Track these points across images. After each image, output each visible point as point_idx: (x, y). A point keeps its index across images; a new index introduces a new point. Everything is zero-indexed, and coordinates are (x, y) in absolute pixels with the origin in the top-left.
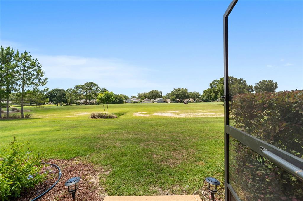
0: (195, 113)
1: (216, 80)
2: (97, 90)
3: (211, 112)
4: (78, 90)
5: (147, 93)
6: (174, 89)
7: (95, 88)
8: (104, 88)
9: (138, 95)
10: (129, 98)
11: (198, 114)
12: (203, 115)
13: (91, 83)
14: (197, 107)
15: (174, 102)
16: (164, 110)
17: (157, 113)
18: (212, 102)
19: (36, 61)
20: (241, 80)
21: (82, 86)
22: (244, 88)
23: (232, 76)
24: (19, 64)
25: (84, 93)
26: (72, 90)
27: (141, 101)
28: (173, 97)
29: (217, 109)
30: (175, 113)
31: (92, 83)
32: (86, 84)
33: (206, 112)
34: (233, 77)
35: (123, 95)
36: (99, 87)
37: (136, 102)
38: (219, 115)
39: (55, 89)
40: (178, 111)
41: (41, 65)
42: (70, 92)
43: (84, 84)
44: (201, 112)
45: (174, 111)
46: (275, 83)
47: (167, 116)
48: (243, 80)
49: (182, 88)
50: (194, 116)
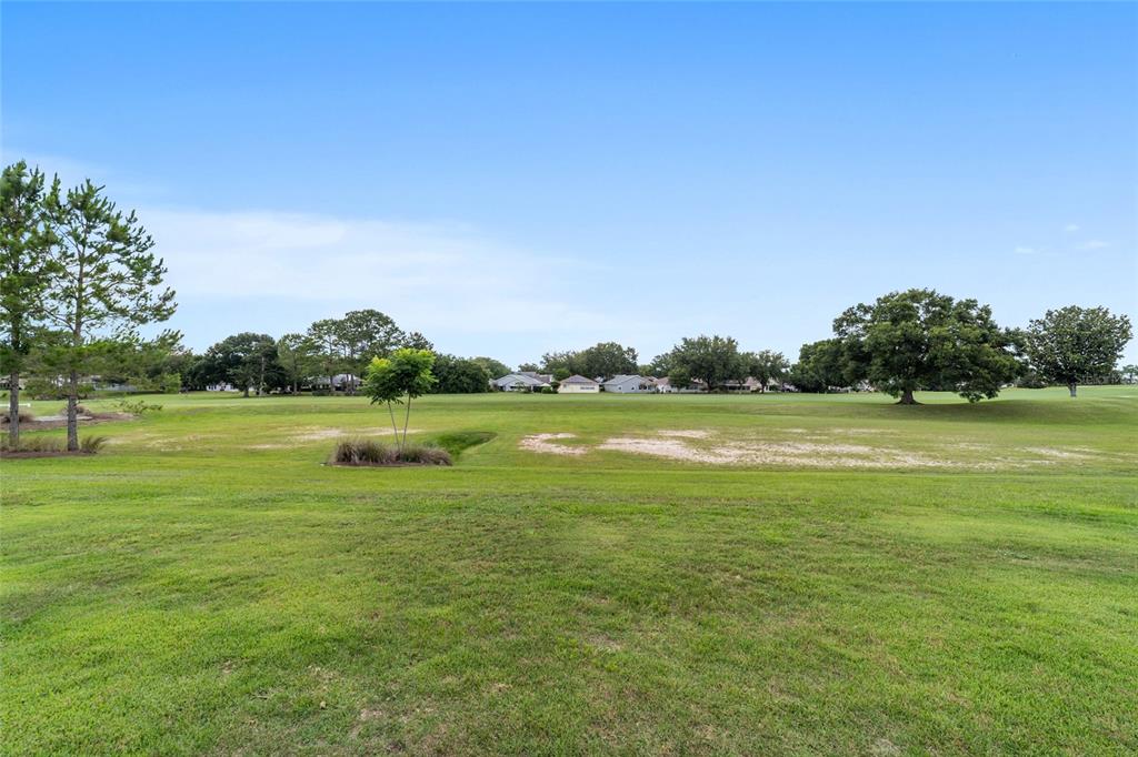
0: (779, 442)
1: (860, 306)
2: (392, 340)
3: (846, 439)
4: (320, 338)
5: (577, 355)
6: (685, 340)
7: (381, 334)
8: (416, 334)
9: (543, 359)
10: (510, 370)
11: (796, 452)
12: (818, 454)
13: (368, 312)
14: (779, 414)
15: (683, 390)
16: (646, 426)
17: (619, 440)
18: (838, 392)
19: (132, 219)
20: (970, 304)
21: (334, 323)
22: (985, 339)
23: (930, 290)
24: (60, 231)
25: (342, 351)
26: (298, 337)
27: (556, 386)
28: (677, 370)
29: (869, 427)
30: (691, 442)
31: (372, 313)
32: (352, 317)
33: (827, 442)
34: (933, 293)
35: (488, 360)
36: (397, 329)
37: (538, 389)
38: (888, 454)
39: (241, 336)
40: (705, 430)
41: (149, 238)
42: (294, 346)
43: (343, 317)
44: (801, 439)
45: (687, 434)
46: (1118, 318)
47: (659, 453)
48: (980, 306)
49: (716, 338)
50: (779, 459)
